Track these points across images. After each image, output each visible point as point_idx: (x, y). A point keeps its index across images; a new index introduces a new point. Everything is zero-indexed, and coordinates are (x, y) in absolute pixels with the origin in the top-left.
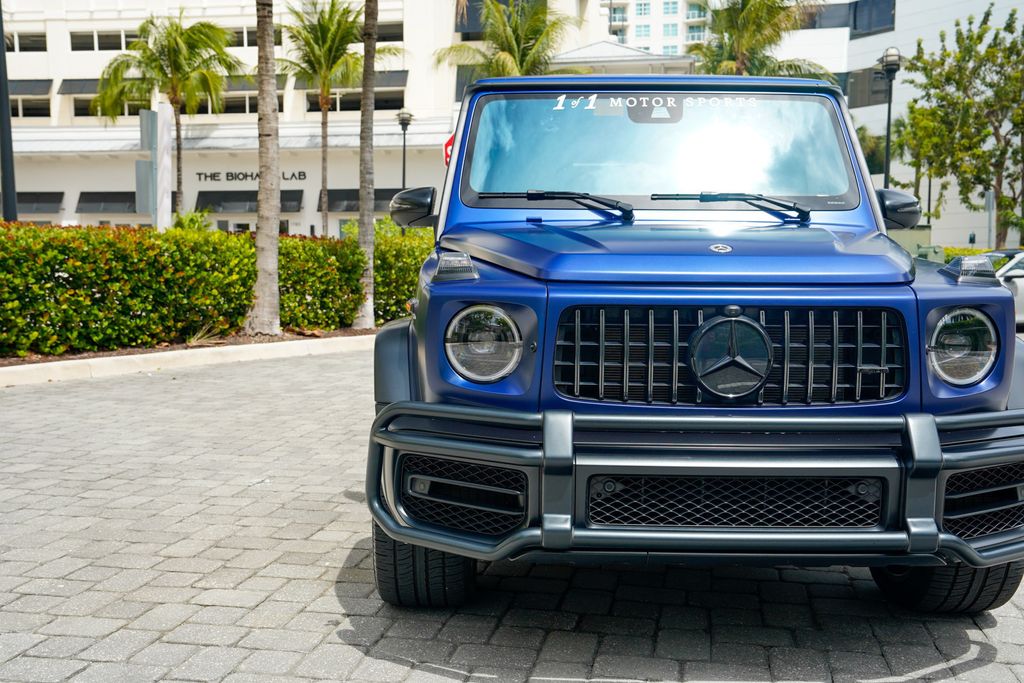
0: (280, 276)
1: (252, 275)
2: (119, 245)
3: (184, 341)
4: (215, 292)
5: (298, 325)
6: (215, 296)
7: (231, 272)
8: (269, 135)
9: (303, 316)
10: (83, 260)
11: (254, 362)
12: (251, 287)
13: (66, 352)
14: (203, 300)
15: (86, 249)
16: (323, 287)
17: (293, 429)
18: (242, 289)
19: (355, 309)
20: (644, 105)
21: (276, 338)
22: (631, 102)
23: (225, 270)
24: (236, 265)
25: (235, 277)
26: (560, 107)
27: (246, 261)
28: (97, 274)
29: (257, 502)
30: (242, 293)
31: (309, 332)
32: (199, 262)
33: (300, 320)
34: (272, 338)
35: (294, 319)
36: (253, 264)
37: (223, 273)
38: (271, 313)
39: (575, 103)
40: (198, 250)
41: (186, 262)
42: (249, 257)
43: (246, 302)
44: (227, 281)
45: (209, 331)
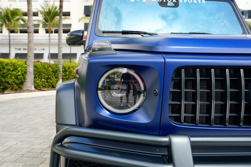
0: (34, 73)
1: (26, 73)
3: (3, 92)
4: (13, 77)
5: (39, 87)
6: (13, 79)
7: (19, 72)
8: (30, 32)
9: (41, 85)
11: (25, 98)
12: (25, 76)
14: (9, 80)
16: (47, 77)
18: (22, 77)
19: (56, 83)
21: (32, 91)
23: (17, 71)
24: (20, 70)
25: (20, 73)
27: (23, 68)
30: (22, 78)
31: (43, 89)
32: (8, 68)
33: (40, 86)
34: (31, 91)
35: (38, 85)
36: (26, 70)
37: (16, 72)
38: (31, 84)
40: (8, 65)
41: (4, 68)
42: (24, 67)
43: (23, 81)
44: (17, 74)
45: (11, 89)
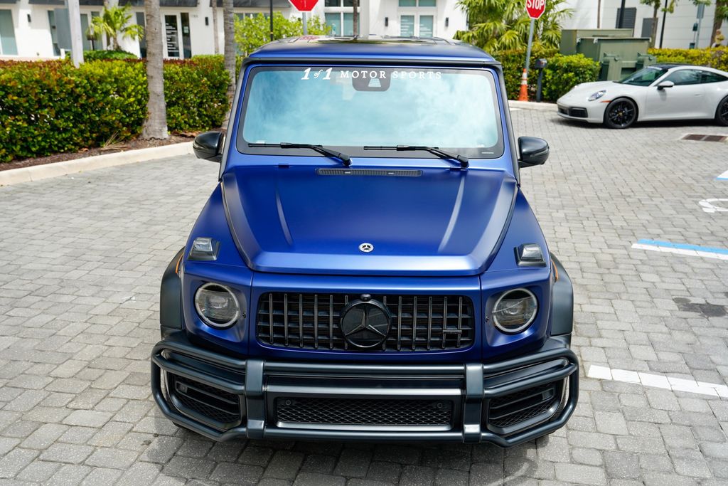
0: (166, 94)
1: (146, 96)
2: (44, 82)
3: (99, 146)
4: (118, 111)
5: (182, 129)
6: (119, 114)
7: (129, 96)
9: (185, 122)
10: (19, 95)
11: (150, 162)
12: (145, 105)
13: (14, 159)
14: (110, 117)
15: (20, 87)
16: (198, 101)
17: (161, 240)
18: (138, 107)
19: (223, 114)
20: (364, 77)
21: (165, 142)
22: (355, 74)
23: (125, 94)
24: (133, 91)
25: (132, 100)
26: (306, 77)
27: (140, 87)
28: (30, 104)
29: (123, 320)
30: (139, 110)
31: (190, 134)
32: (105, 90)
33: (183, 126)
34: (162, 142)
35: (178, 125)
36: (146, 89)
37: (123, 96)
38: (161, 123)
39: (317, 74)
40: (104, 81)
41: (95, 90)
42: (141, 84)
43: (142, 116)
44: (127, 102)
45: (117, 138)
